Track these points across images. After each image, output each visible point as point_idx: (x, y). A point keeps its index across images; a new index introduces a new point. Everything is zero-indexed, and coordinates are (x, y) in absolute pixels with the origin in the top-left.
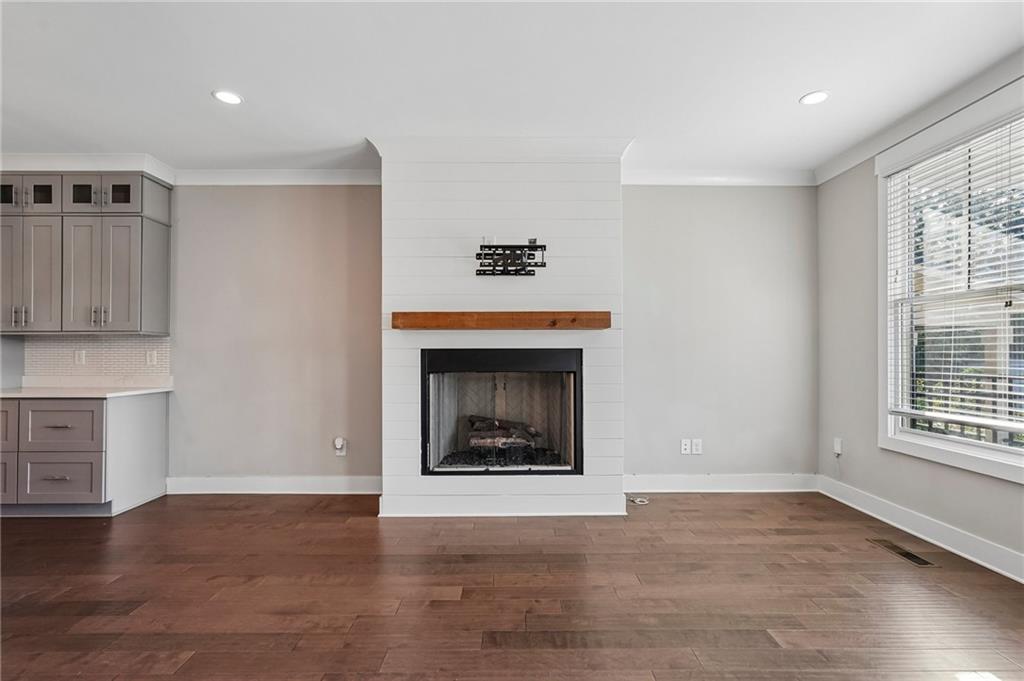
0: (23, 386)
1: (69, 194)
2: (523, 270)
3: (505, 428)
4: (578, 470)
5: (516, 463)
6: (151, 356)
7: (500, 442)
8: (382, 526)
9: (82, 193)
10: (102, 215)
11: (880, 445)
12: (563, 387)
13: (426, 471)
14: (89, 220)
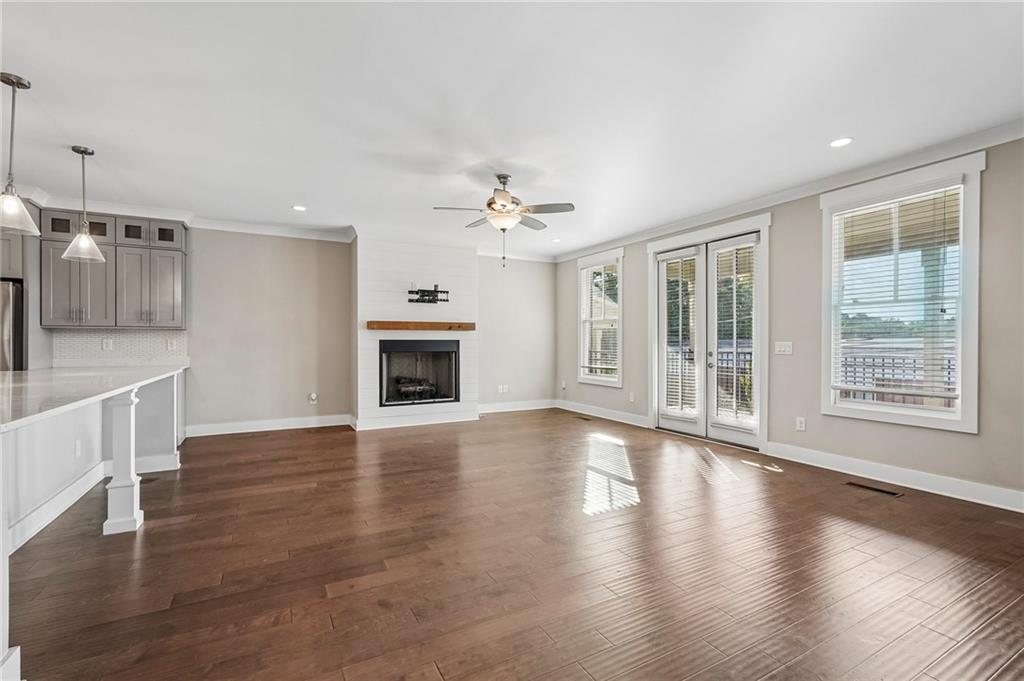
0: (54, 366)
1: (122, 231)
2: (434, 301)
3: (420, 382)
4: (457, 399)
5: (425, 399)
6: (171, 343)
7: (419, 388)
8: (358, 434)
9: (132, 231)
10: (150, 248)
11: (579, 381)
12: (450, 360)
13: (381, 405)
14: (140, 251)
